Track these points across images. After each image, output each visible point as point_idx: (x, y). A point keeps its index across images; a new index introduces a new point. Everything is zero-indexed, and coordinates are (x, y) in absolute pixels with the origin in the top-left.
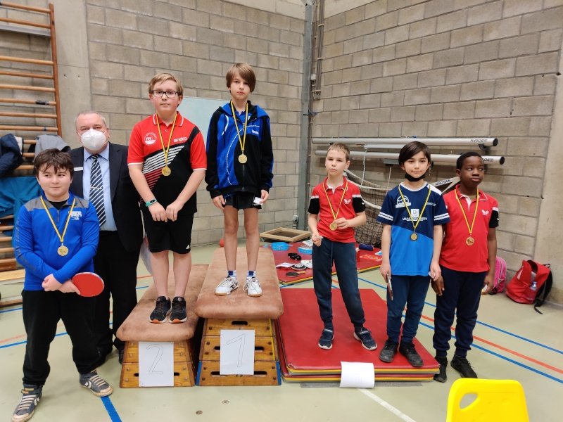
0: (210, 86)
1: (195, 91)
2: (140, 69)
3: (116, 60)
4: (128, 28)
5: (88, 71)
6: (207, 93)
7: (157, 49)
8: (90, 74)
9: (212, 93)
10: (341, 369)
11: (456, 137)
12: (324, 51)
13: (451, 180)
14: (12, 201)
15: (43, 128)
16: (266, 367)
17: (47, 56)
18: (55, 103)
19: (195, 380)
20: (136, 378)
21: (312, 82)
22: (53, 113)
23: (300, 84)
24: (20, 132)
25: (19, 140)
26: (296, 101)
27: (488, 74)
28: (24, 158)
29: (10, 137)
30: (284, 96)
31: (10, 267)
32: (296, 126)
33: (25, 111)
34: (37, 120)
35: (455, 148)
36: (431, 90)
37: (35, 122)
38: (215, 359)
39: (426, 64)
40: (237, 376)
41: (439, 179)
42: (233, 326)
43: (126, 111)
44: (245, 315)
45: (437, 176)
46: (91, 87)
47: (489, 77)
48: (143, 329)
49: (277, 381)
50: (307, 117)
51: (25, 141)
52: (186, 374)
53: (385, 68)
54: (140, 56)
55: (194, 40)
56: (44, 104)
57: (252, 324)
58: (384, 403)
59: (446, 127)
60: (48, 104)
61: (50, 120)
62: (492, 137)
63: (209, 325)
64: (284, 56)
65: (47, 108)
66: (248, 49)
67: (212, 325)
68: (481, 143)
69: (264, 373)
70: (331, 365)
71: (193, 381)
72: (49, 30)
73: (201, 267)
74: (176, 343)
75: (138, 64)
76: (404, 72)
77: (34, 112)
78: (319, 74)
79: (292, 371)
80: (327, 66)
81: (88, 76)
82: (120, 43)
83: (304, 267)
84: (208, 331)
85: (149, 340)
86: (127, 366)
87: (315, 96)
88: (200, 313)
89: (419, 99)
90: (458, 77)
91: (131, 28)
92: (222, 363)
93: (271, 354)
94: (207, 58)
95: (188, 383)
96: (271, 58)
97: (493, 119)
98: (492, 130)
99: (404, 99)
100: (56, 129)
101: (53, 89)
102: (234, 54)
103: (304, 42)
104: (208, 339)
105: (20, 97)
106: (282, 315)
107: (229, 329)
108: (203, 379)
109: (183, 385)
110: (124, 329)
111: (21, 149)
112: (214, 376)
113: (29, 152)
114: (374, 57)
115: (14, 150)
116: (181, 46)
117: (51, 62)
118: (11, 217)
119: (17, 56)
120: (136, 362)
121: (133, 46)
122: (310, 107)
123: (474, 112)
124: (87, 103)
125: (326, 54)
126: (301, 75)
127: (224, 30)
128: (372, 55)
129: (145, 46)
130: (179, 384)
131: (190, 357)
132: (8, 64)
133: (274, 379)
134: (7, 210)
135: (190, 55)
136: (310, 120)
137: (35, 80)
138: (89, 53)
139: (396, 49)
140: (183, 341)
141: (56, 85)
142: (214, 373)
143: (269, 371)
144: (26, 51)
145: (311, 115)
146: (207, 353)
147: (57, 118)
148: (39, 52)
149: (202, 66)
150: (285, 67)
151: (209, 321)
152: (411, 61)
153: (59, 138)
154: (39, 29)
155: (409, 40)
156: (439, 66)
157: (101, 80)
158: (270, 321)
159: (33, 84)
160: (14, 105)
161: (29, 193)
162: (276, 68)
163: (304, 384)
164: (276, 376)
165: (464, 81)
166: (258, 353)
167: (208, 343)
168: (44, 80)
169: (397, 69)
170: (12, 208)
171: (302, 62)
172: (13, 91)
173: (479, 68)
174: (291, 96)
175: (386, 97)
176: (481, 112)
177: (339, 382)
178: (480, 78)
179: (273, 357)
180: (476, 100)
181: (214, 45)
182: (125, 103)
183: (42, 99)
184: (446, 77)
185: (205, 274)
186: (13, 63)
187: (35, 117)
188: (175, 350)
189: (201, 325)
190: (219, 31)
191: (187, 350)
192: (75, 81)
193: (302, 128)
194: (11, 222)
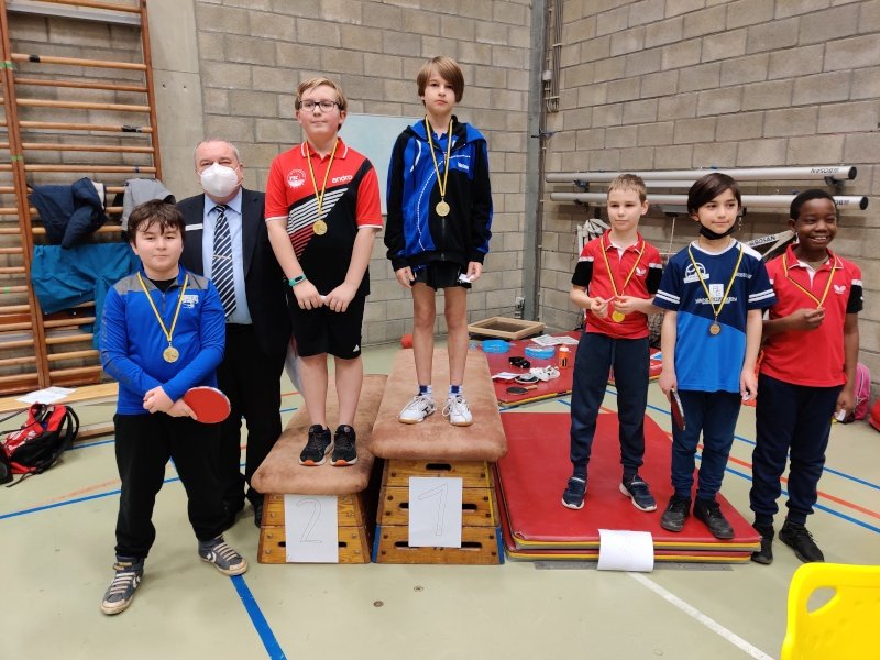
0: (384, 95)
1: (361, 105)
2: (277, 72)
3: (239, 60)
4: (257, 7)
5: (197, 76)
6: (380, 106)
7: (302, 39)
8: (201, 82)
9: (388, 106)
10: (599, 540)
11: (786, 166)
12: (564, 32)
13: (777, 236)
14: (92, 280)
15: (134, 168)
16: (481, 536)
17: (136, 57)
18: (150, 129)
19: (371, 554)
20: (282, 549)
21: (545, 83)
22: (149, 146)
23: (526, 88)
24: (100, 175)
25: (99, 187)
26: (519, 115)
27: (839, 61)
28: (107, 215)
29: (86, 183)
30: (500, 106)
31: (91, 380)
32: (520, 156)
33: (107, 142)
34: (124, 154)
35: (783, 184)
36: (743, 90)
37: (122, 158)
38: (400, 522)
39: (735, 46)
40: (435, 548)
41: (755, 235)
42: (428, 472)
43: (255, 139)
44: (446, 455)
45: (752, 231)
46: (203, 103)
47: (843, 66)
48: (289, 475)
49: (497, 558)
50: (537, 140)
51: (108, 188)
52: (357, 544)
53: (666, 55)
54: (276, 52)
55: (359, 23)
56: (134, 130)
57: (459, 469)
58: (670, 597)
59: (768, 150)
60: (140, 131)
61: (144, 155)
62: (846, 165)
63: (391, 470)
64: (500, 43)
65: (139, 138)
66: (443, 35)
67: (396, 470)
68: (828, 174)
69: (478, 545)
70: (582, 535)
71: (368, 556)
72: (139, 15)
73: (376, 379)
74: (342, 496)
75: (273, 64)
76: (698, 62)
77: (120, 143)
78: (557, 70)
79: (521, 543)
80: (569, 57)
81: (198, 86)
82: (246, 32)
83: (534, 378)
84: (390, 478)
85: (301, 492)
86: (269, 530)
87: (550, 106)
88: (377, 451)
89: (722, 105)
90: (788, 67)
91: (262, 8)
92: (412, 529)
93: (488, 515)
94: (379, 50)
95: (360, 558)
96: (479, 47)
97: (849, 135)
98: (847, 153)
99: (697, 105)
100: (153, 169)
101: (147, 108)
102: (421, 41)
103: (533, 19)
104: (390, 491)
105: (99, 121)
106: (505, 455)
107: (422, 475)
108: (383, 553)
109: (353, 560)
110: (263, 475)
111: (102, 200)
112: (399, 548)
113: (114, 205)
114: (648, 39)
115: (92, 202)
116: (338, 33)
117: (143, 66)
118: (91, 303)
119: (93, 58)
120: (281, 525)
121: (266, 36)
122: (542, 124)
123: (817, 125)
124: (197, 127)
125: (568, 37)
126: (527, 74)
127: (406, 5)
128: (643, 36)
129: (282, 35)
130: (347, 560)
131: (363, 518)
132: (78, 71)
133: (494, 554)
134: (86, 293)
135: (353, 47)
136: (541, 144)
137: (120, 93)
138: (199, 50)
139: (683, 23)
140: (352, 494)
141: (151, 102)
142: (399, 544)
143: (486, 542)
144: (105, 49)
145: (543, 137)
146: (388, 514)
147: (154, 153)
148: (125, 51)
149: (371, 64)
150: (502, 61)
151: (391, 463)
152: (709, 42)
153: (157, 183)
154: (125, 14)
155: (705, 8)
156: (756, 50)
157: (218, 92)
158: (486, 465)
159: (117, 101)
160: (88, 134)
161: (116, 267)
162: (487, 62)
163: (540, 563)
164: (496, 550)
165: (801, 73)
166: (468, 515)
167: (390, 498)
168: (132, 93)
169: (687, 56)
170: (92, 291)
171: (528, 53)
172: (87, 111)
173: (825, 51)
174: (510, 108)
175: (666, 103)
176: (828, 124)
177: (596, 561)
178: (827, 68)
179: (492, 521)
180: (819, 104)
181: (389, 29)
182: (254, 126)
183: (132, 124)
184: (768, 67)
185: (383, 391)
186: (87, 68)
187: (121, 151)
188: (339, 507)
189: (378, 468)
190: (398, 7)
191: (358, 508)
192: (179, 94)
193: (528, 159)
194: (91, 311)
